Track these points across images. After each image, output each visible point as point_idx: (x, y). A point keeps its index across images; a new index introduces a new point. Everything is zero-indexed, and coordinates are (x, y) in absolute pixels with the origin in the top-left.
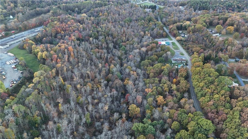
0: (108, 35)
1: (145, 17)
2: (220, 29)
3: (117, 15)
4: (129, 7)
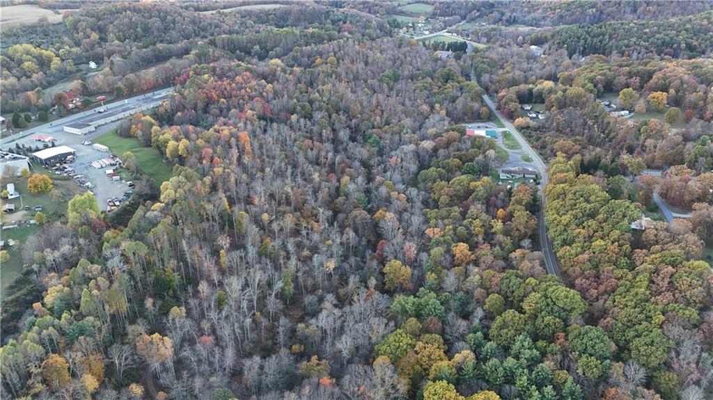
0: (337, 112)
1: (434, 72)
2: (631, 98)
3: (362, 65)
4: (392, 46)
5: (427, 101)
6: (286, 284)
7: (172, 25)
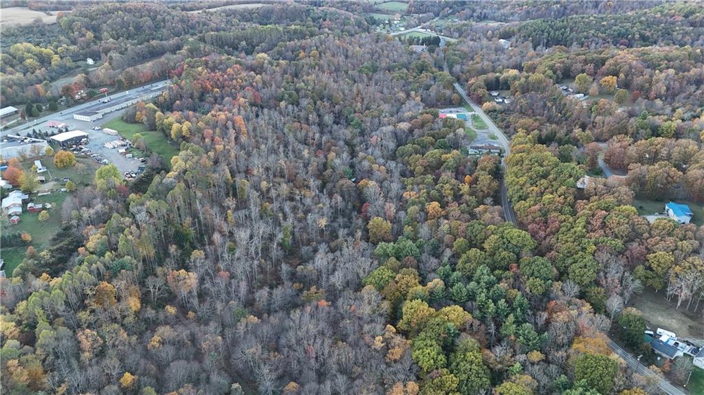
0: (322, 99)
1: (410, 63)
2: (585, 82)
3: (342, 58)
4: (370, 41)
5: (403, 89)
6: (286, 236)
7: (162, 24)
